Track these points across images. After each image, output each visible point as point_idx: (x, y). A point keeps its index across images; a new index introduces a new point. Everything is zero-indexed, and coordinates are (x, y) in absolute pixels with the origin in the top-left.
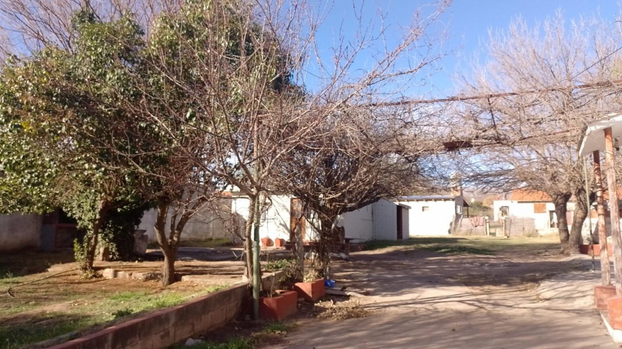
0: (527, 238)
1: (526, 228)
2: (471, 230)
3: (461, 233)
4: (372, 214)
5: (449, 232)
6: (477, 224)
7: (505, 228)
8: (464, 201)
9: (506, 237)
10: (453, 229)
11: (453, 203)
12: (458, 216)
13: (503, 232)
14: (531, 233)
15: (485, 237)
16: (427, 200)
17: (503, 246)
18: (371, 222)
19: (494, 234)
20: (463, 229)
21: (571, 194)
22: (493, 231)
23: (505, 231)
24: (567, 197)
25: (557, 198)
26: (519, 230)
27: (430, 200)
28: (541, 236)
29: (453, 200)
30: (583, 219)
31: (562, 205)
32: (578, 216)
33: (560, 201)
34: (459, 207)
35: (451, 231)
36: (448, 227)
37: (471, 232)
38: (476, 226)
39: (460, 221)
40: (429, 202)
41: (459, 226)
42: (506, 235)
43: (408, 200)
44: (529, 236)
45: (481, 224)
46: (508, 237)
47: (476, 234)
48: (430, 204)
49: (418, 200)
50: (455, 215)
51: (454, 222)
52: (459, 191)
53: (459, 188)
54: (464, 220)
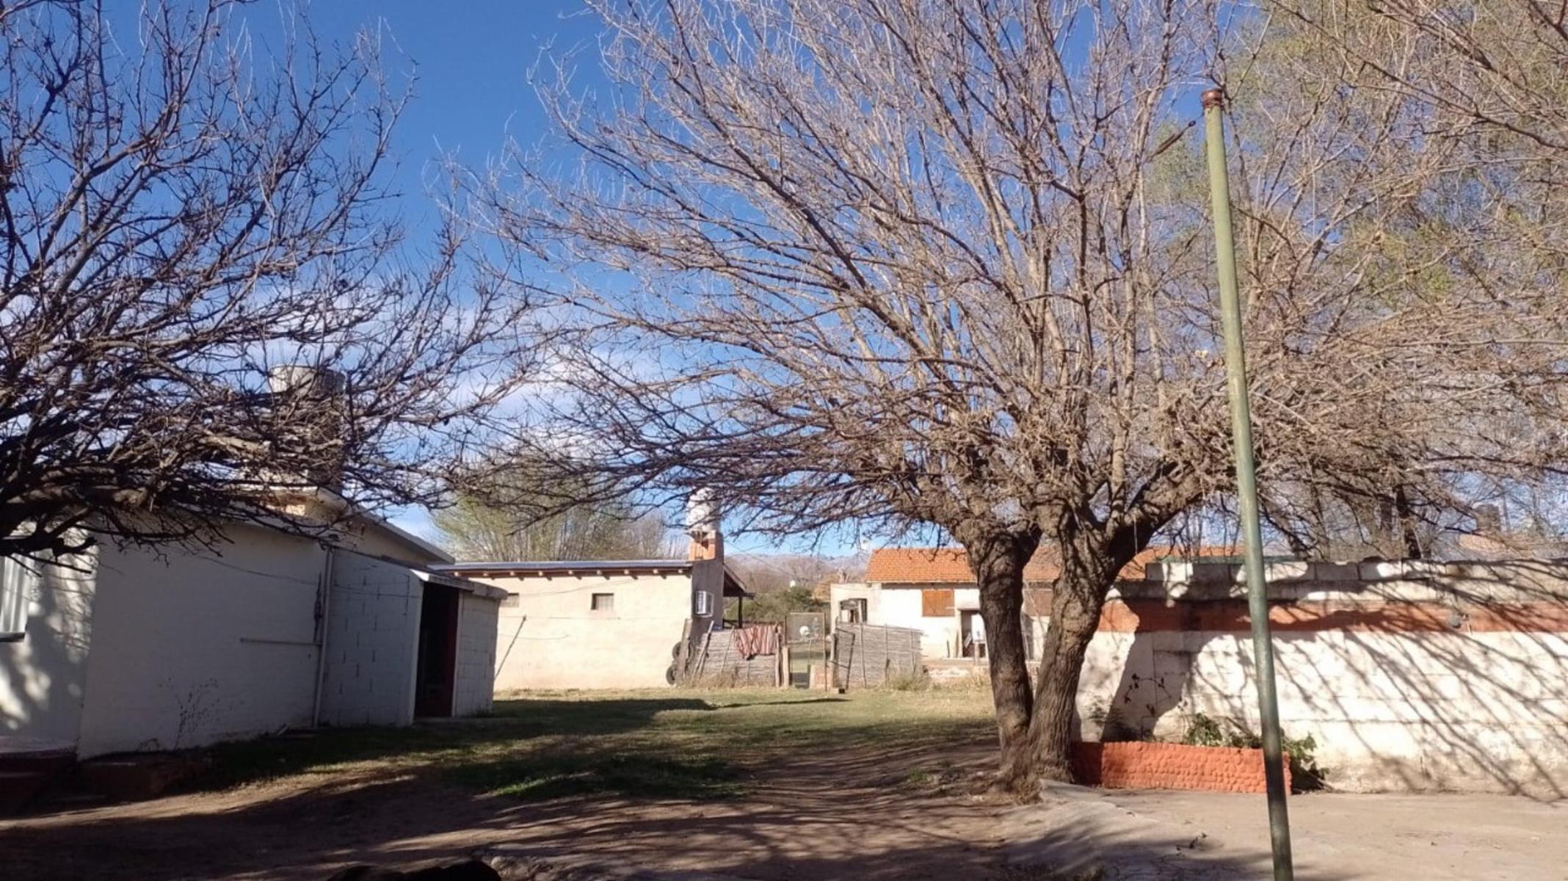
0: (895, 694)
1: (895, 664)
2: (737, 669)
3: (704, 679)
4: (318, 616)
5: (671, 676)
6: (755, 650)
7: (836, 663)
8: (727, 576)
9: (835, 692)
10: (682, 668)
11: (682, 585)
12: (699, 625)
13: (830, 676)
14: (909, 678)
15: (777, 690)
16: (607, 572)
18: (313, 651)
19: (800, 680)
20: (711, 665)
22: (799, 667)
23: (835, 672)
24: (1023, 546)
25: (987, 555)
26: (873, 669)
27: (618, 571)
28: (937, 688)
29: (687, 571)
31: (1007, 581)
32: (1064, 623)
33: (1000, 565)
34: (704, 595)
35: (677, 677)
36: (667, 660)
37: (734, 676)
38: (751, 657)
39: (704, 642)
40: (614, 579)
41: (700, 657)
42: (836, 683)
43: (549, 574)
44: (903, 688)
45: (767, 650)
46: (842, 691)
47: (751, 684)
48: (619, 585)
49: (579, 573)
50: (690, 622)
51: (687, 642)
52: (712, 546)
53: (712, 536)
54: (717, 636)
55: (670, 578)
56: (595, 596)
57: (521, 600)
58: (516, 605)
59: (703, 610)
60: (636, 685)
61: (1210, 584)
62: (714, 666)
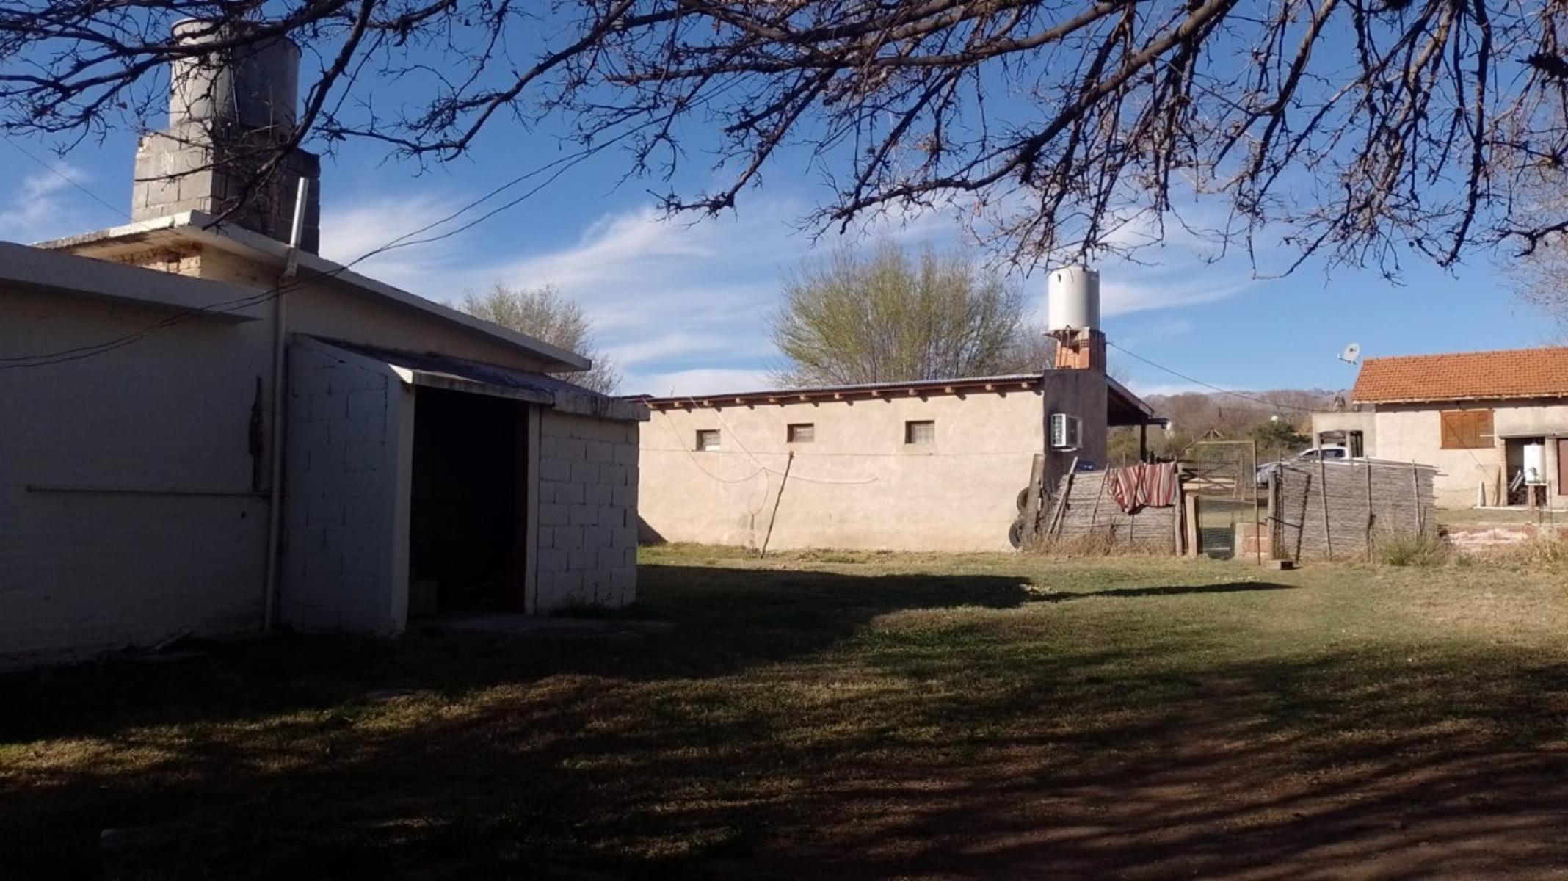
0: (1384, 574)
1: (1386, 521)
2: (1113, 527)
3: (1062, 542)
5: (1016, 534)
6: (1141, 500)
7: (1278, 520)
8: (1111, 390)
9: (1270, 570)
10: (1030, 525)
11: (1030, 405)
12: (1055, 464)
13: (1266, 539)
14: (1412, 545)
15: (1178, 560)
16: (924, 392)
19: (1216, 543)
20: (1073, 522)
22: (1215, 522)
26: (1344, 529)
27: (938, 390)
28: (1465, 562)
29: (1035, 385)
34: (1064, 420)
35: (1023, 536)
36: (1008, 512)
37: (1109, 538)
38: (1135, 510)
39: (1064, 488)
40: (933, 401)
41: (1056, 510)
42: (1278, 551)
43: (850, 396)
44: (1401, 562)
45: (1160, 499)
46: (1287, 566)
47: (1135, 549)
48: (940, 408)
49: (887, 394)
50: (1042, 458)
51: (1036, 489)
52: (1085, 351)
53: (1084, 335)
54: (1083, 479)
55: (1011, 396)
56: (910, 425)
57: (818, 431)
58: (811, 438)
59: (1061, 441)
60: (969, 548)
62: (1078, 523)
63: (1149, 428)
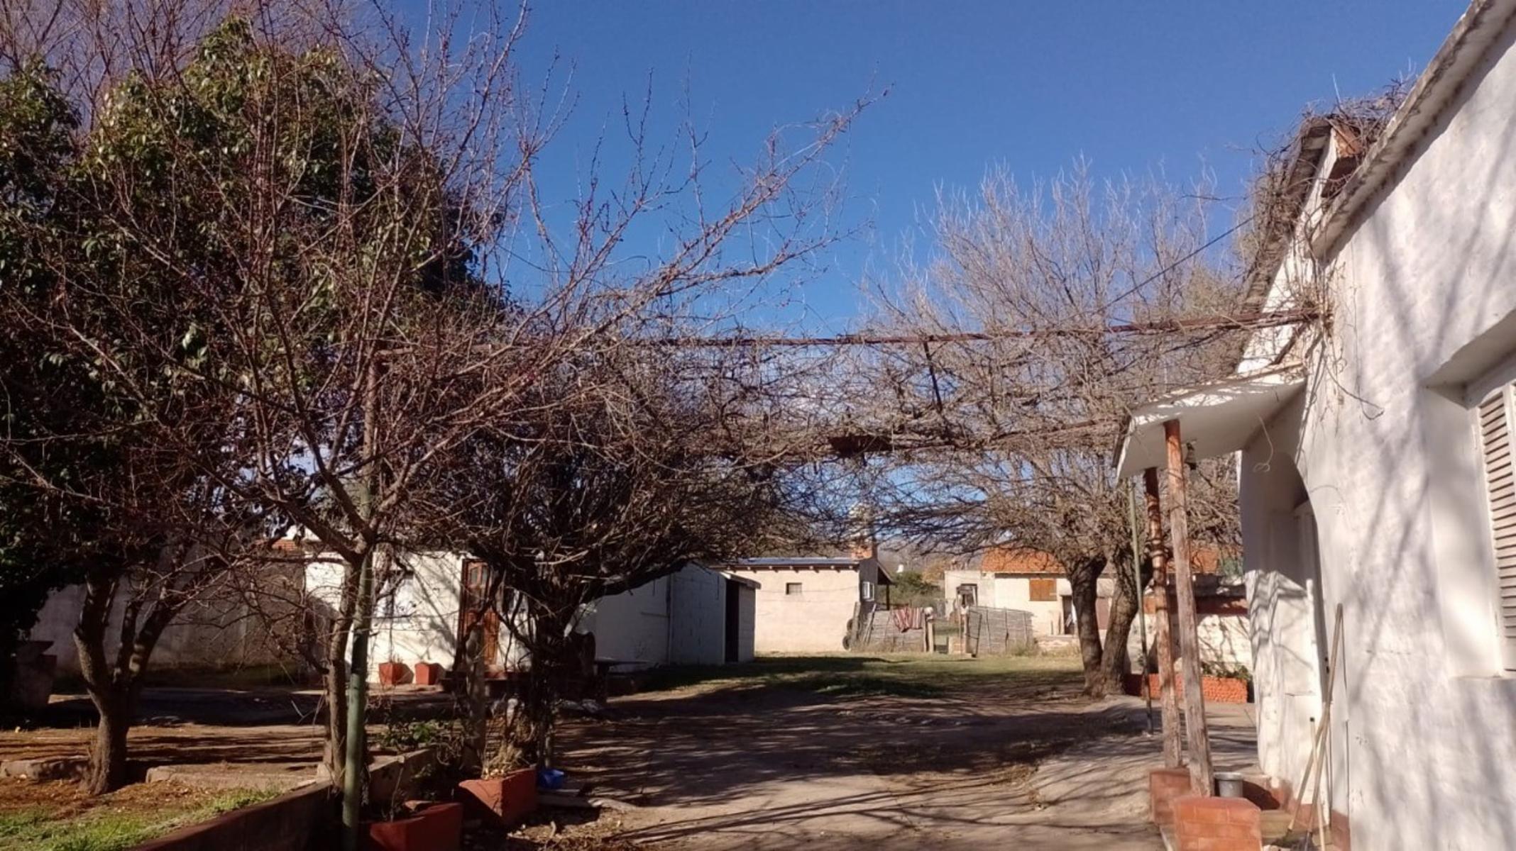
0: (1014, 658)
1: (1013, 635)
2: (895, 638)
3: (871, 646)
4: (668, 599)
5: (846, 642)
6: (908, 625)
7: (968, 636)
8: (880, 570)
9: (969, 656)
10: (854, 637)
11: (852, 577)
12: (865, 607)
13: (964, 645)
14: (1024, 647)
15: (925, 654)
16: (797, 568)
17: (963, 676)
18: (666, 619)
19: (944, 649)
20: (875, 636)
21: (1105, 560)
22: (941, 640)
23: (968, 643)
24: (1096, 567)
25: (1075, 569)
26: (996, 640)
27: (805, 567)
28: (1045, 654)
29: (855, 568)
30: (1131, 616)
31: (1086, 585)
32: (1119, 608)
33: (1083, 575)
34: (868, 584)
35: (851, 642)
36: (842, 631)
37: (892, 643)
38: (905, 630)
39: (870, 618)
40: (802, 572)
41: (867, 630)
42: (969, 650)
43: (755, 569)
44: (1021, 653)
45: (916, 624)
46: (974, 656)
47: (905, 649)
48: (805, 576)
49: (777, 568)
50: (859, 604)
51: (857, 618)
52: (870, 549)
53: (869, 540)
54: (878, 614)
55: (843, 572)
56: (788, 585)
59: (867, 596)
60: (820, 650)
61: (1206, 587)
62: (878, 636)
63: (891, 587)
